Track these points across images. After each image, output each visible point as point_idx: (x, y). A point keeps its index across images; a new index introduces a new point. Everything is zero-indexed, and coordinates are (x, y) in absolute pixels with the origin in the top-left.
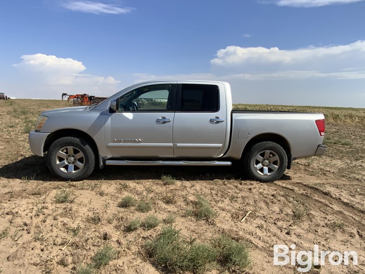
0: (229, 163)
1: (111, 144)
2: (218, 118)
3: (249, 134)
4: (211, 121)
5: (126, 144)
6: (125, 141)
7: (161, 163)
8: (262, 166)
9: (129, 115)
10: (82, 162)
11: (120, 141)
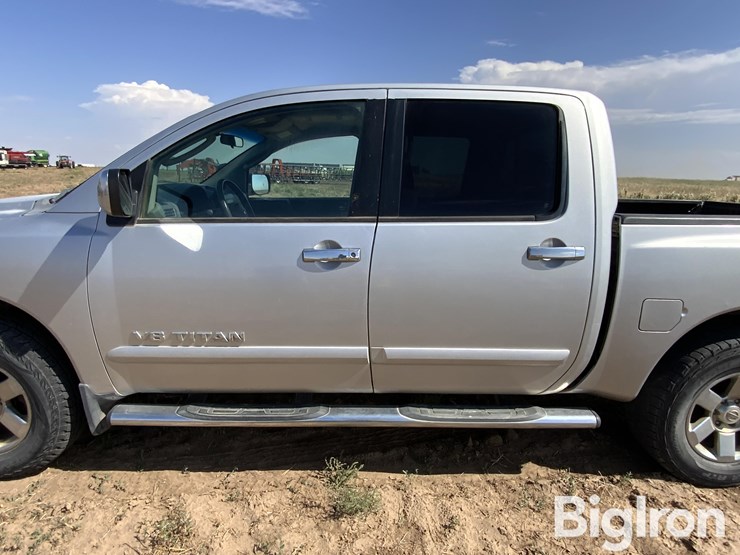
0: (588, 418)
1: (123, 350)
2: (558, 243)
3: (685, 310)
4: (530, 256)
5: (180, 350)
6: (175, 340)
7: (324, 416)
8: (714, 428)
9: (188, 234)
10: (22, 412)
11: (159, 341)
